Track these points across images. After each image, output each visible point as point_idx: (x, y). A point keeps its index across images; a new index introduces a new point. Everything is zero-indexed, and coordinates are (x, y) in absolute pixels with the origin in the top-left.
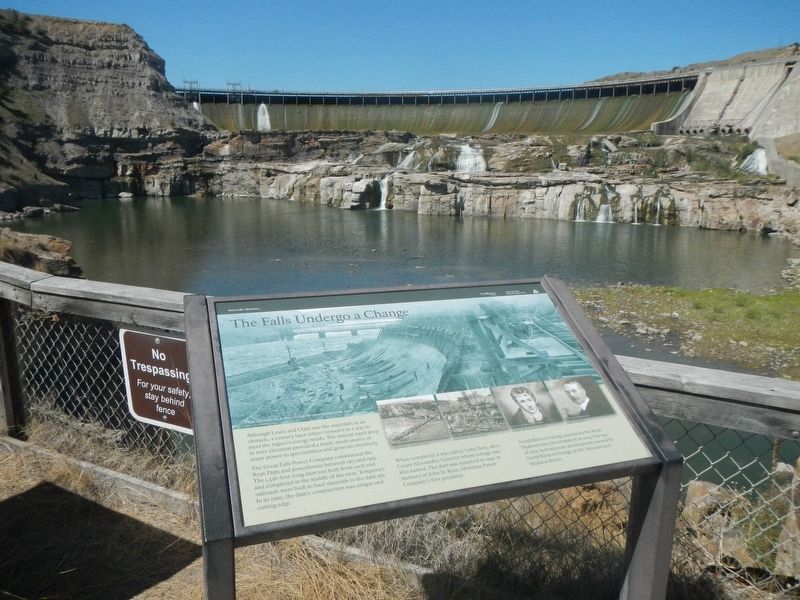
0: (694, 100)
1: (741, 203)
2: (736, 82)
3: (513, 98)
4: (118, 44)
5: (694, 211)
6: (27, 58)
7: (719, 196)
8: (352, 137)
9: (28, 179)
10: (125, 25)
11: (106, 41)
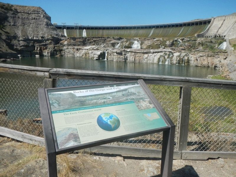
0: (210, 27)
1: (209, 58)
2: (223, 21)
3: (157, 27)
4: (37, 13)
5: (194, 61)
6: (11, 17)
7: (203, 56)
8: (103, 39)
9: (4, 51)
10: (39, 7)
11: (34, 12)
